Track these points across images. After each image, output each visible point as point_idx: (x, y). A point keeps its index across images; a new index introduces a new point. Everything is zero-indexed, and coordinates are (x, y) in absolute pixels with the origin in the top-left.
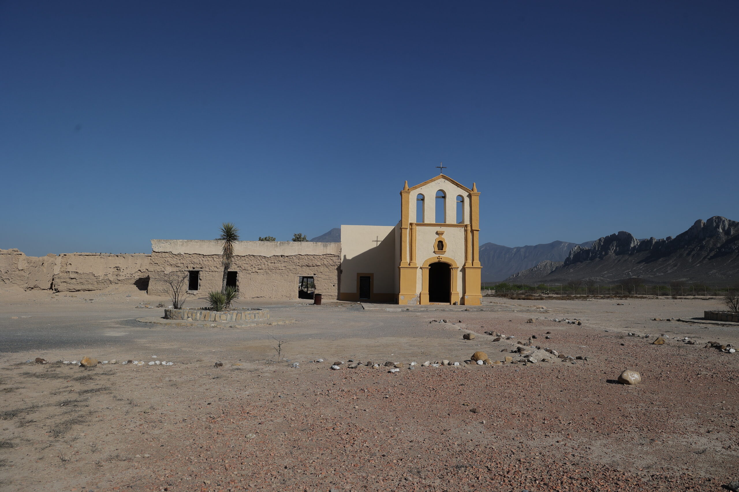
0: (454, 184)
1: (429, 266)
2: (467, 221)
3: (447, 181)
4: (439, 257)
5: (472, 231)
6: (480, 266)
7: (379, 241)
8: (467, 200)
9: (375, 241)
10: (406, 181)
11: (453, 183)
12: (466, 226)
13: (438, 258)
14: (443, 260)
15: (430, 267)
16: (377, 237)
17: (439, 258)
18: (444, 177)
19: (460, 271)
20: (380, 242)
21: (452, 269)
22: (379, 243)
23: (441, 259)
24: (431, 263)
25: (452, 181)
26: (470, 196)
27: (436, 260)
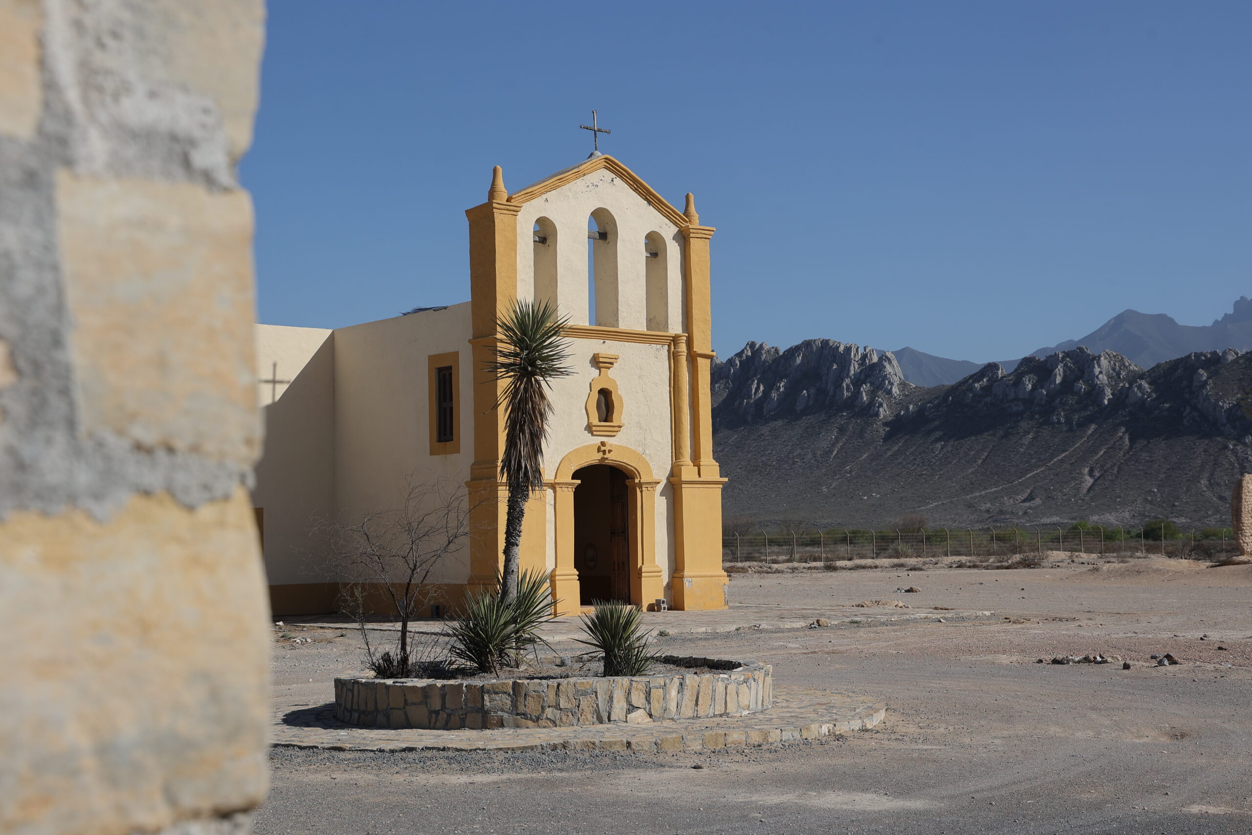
0: (640, 194)
1: (573, 478)
2: (675, 327)
3: (618, 181)
4: (603, 444)
5: (692, 358)
6: (718, 478)
7: (281, 382)
8: (673, 251)
9: (267, 382)
10: (499, 167)
11: (635, 190)
12: (675, 340)
13: (599, 450)
14: (614, 457)
15: (579, 482)
16: (275, 365)
17: (603, 448)
18: (611, 166)
19: (662, 494)
20: (285, 387)
21: (641, 488)
22: (281, 390)
23: (610, 451)
24: (578, 468)
25: (635, 180)
26: (683, 238)
27: (594, 458)
